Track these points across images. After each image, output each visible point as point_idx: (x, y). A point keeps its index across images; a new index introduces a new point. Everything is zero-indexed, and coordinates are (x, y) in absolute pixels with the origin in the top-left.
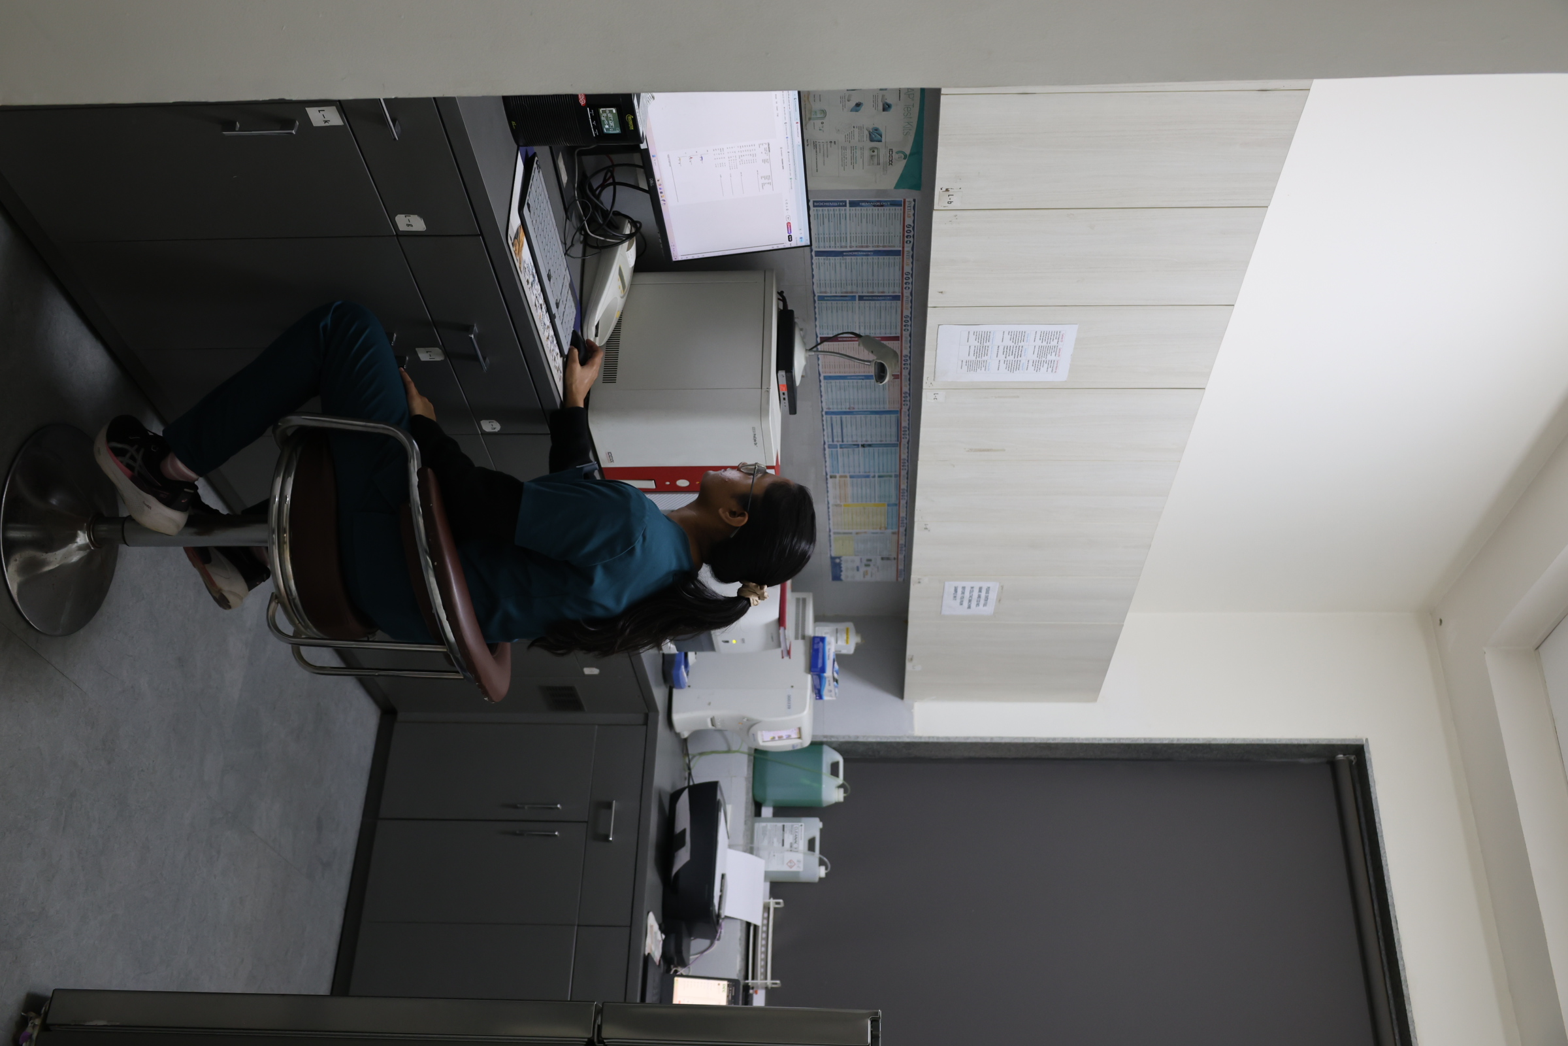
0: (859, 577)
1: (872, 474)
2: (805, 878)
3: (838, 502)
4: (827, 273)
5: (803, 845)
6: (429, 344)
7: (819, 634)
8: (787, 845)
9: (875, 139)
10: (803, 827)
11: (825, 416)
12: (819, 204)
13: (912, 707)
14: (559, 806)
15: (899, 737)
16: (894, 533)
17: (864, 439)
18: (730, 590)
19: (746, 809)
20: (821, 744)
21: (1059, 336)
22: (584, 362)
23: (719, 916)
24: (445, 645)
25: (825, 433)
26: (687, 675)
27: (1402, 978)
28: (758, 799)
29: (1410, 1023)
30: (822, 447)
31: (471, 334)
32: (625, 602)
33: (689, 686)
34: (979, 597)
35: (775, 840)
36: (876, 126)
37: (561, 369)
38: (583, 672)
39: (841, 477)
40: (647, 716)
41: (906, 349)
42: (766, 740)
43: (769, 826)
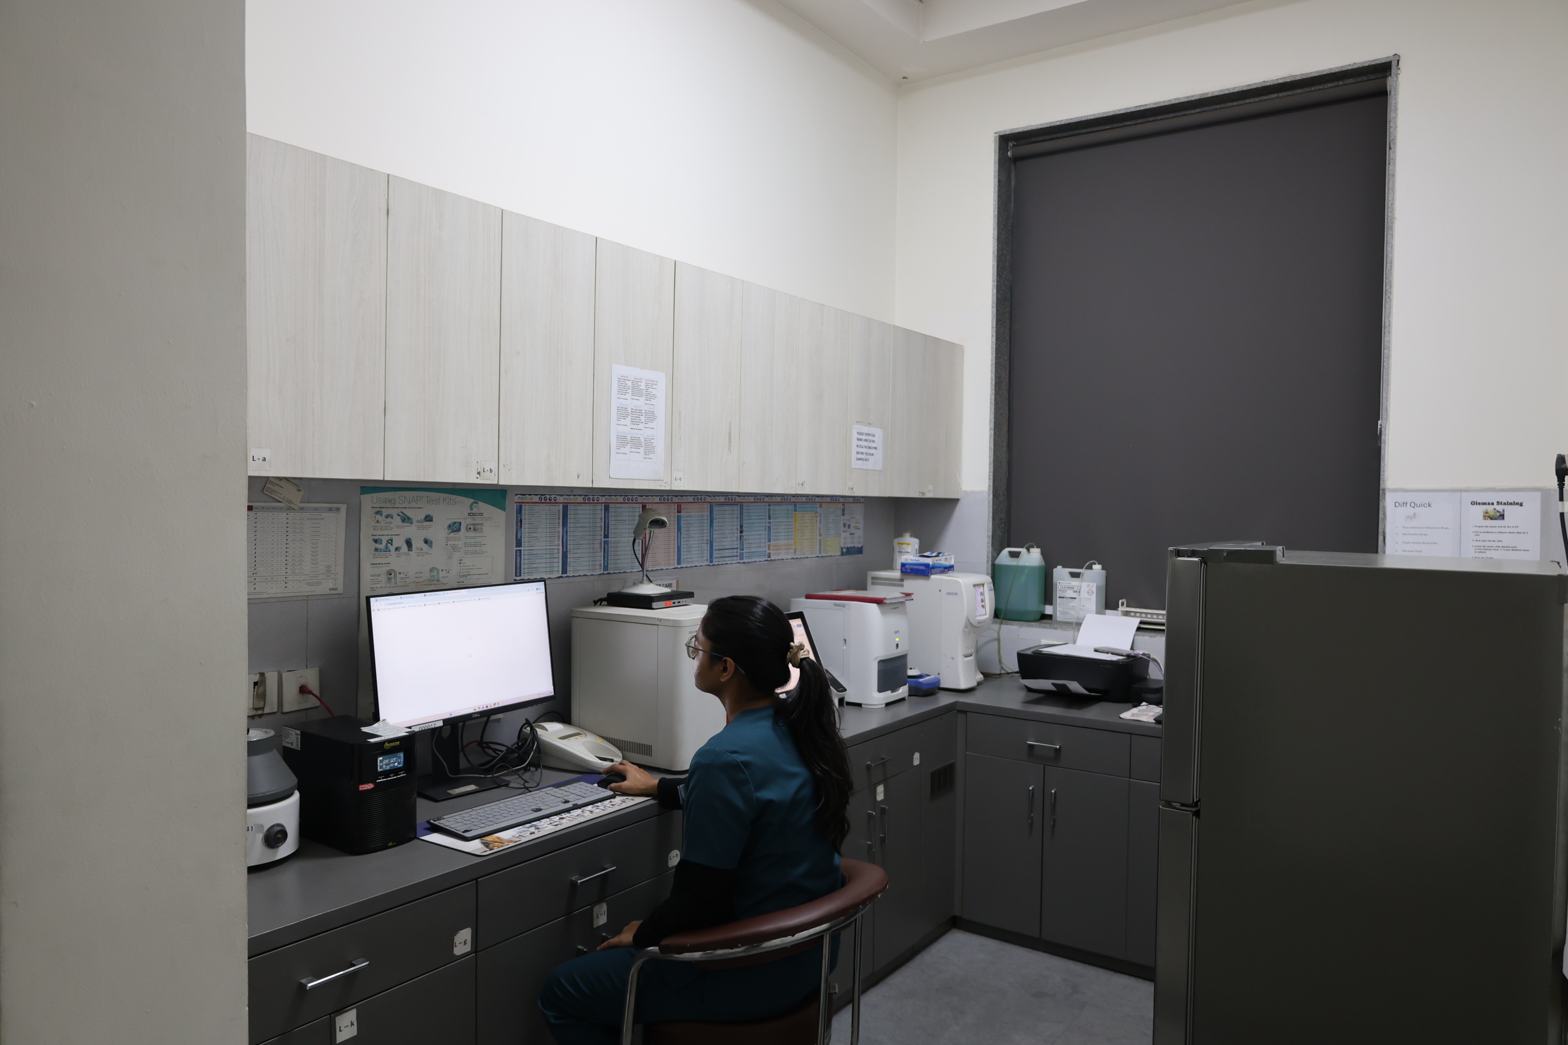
0: (859, 533)
1: (768, 524)
2: (1102, 582)
3: (792, 551)
4: (584, 563)
5: (1075, 582)
6: (590, 916)
7: (899, 567)
8: (1074, 595)
9: (458, 527)
10: (1061, 582)
11: (714, 563)
12: (518, 571)
13: (966, 492)
14: (1031, 788)
15: (989, 503)
16: (821, 506)
17: (736, 531)
18: (795, 673)
19: (1045, 627)
20: (993, 565)
21: (622, 380)
22: (623, 777)
23: (1128, 656)
24: (823, 935)
25: (729, 562)
26: (928, 676)
27: (1186, 100)
28: (1038, 616)
29: (1223, 93)
30: (742, 565)
31: (577, 882)
32: (798, 769)
33: (939, 674)
34: (866, 440)
35: (1071, 604)
36: (446, 526)
37: (625, 798)
38: (917, 766)
39: (769, 549)
40: (959, 711)
41: (654, 499)
42: (985, 613)
43: (1059, 609)
